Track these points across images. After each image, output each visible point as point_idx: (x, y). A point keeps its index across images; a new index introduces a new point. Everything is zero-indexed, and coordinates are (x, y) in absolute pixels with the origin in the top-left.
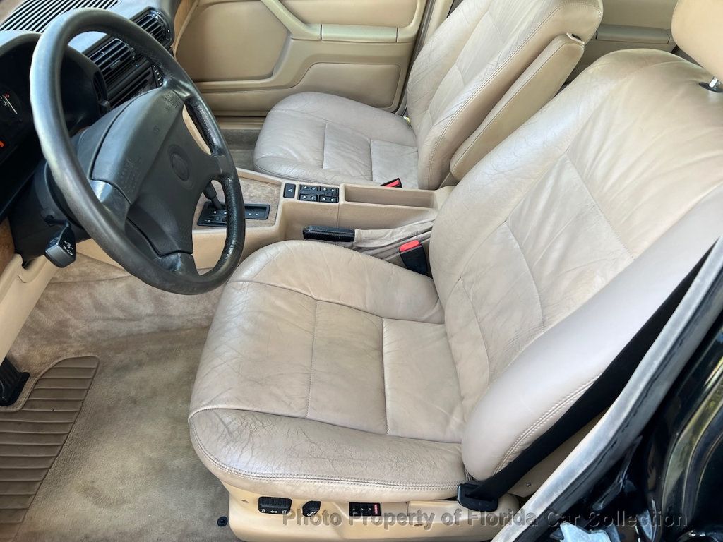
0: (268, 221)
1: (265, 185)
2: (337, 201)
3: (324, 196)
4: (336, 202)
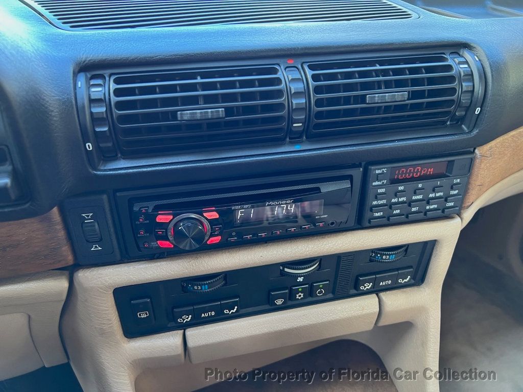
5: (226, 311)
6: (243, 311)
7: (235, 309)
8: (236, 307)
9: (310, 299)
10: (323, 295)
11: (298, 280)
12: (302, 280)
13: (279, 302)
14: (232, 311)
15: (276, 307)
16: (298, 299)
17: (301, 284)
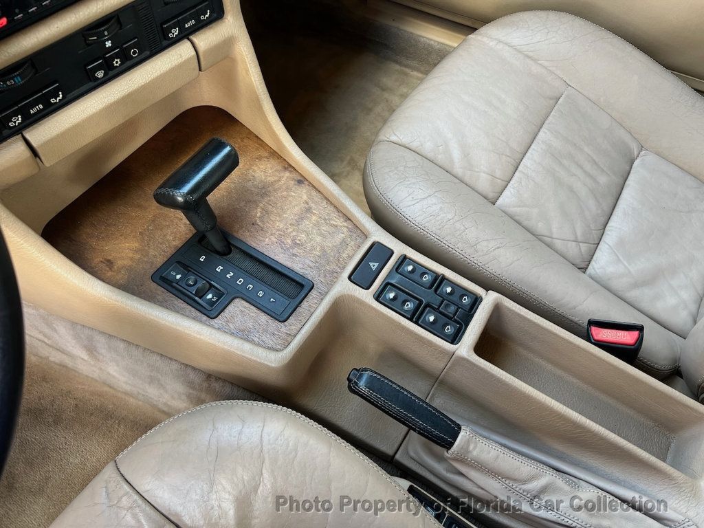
0: (284, 328)
1: (340, 222)
2: (455, 339)
3: (436, 310)
4: (452, 343)
5: (53, 100)
6: (69, 97)
7: (61, 96)
8: (60, 93)
9: (129, 63)
10: (139, 54)
11: (107, 46)
12: (110, 45)
13: (100, 74)
14: (58, 98)
15: (99, 81)
16: (116, 66)
17: (111, 49)
